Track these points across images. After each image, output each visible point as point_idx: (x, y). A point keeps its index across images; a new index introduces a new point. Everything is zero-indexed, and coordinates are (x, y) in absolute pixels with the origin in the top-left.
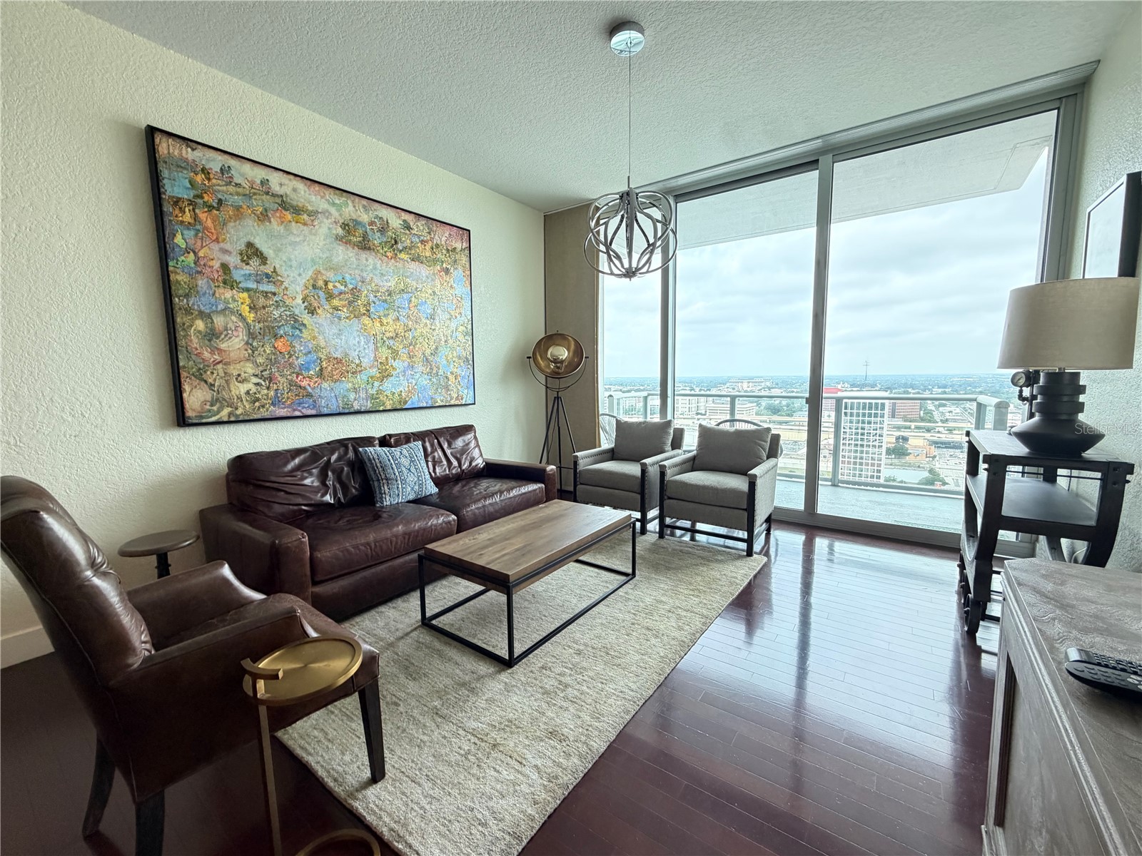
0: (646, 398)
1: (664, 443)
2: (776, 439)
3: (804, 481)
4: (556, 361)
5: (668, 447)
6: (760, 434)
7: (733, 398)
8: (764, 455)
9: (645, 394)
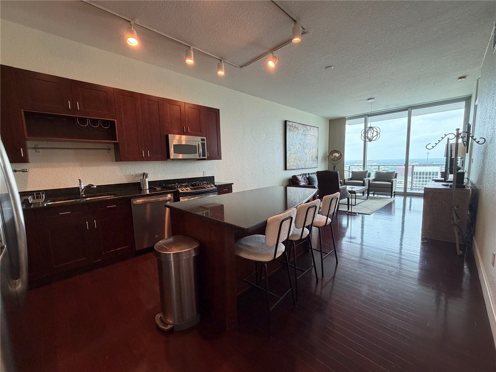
0: (350, 167)
1: (366, 176)
2: (396, 174)
3: (403, 189)
4: (335, 157)
5: (367, 177)
6: (393, 173)
7: (379, 166)
8: (394, 177)
9: (349, 165)
